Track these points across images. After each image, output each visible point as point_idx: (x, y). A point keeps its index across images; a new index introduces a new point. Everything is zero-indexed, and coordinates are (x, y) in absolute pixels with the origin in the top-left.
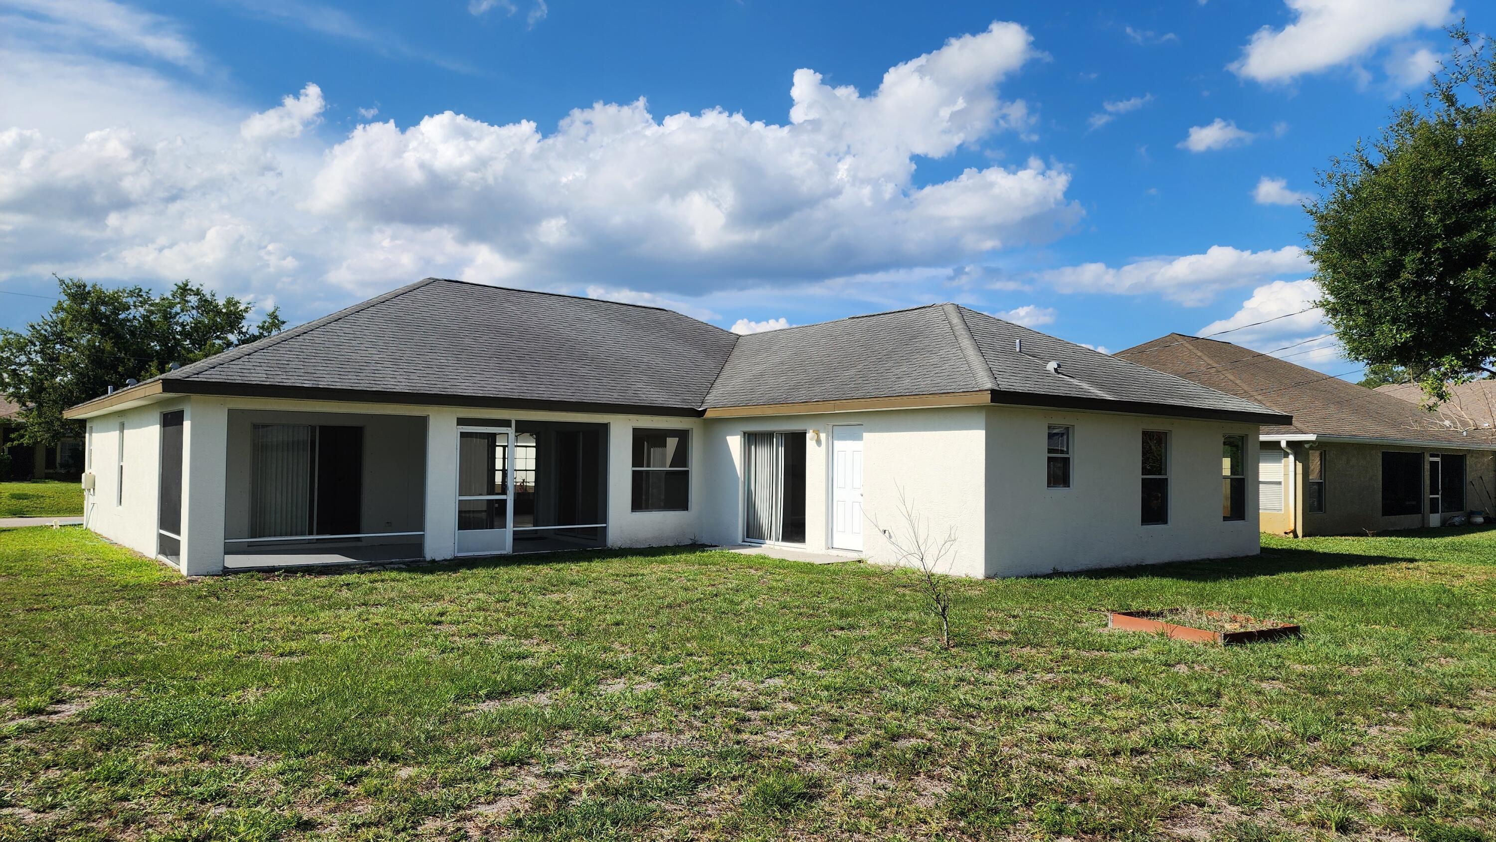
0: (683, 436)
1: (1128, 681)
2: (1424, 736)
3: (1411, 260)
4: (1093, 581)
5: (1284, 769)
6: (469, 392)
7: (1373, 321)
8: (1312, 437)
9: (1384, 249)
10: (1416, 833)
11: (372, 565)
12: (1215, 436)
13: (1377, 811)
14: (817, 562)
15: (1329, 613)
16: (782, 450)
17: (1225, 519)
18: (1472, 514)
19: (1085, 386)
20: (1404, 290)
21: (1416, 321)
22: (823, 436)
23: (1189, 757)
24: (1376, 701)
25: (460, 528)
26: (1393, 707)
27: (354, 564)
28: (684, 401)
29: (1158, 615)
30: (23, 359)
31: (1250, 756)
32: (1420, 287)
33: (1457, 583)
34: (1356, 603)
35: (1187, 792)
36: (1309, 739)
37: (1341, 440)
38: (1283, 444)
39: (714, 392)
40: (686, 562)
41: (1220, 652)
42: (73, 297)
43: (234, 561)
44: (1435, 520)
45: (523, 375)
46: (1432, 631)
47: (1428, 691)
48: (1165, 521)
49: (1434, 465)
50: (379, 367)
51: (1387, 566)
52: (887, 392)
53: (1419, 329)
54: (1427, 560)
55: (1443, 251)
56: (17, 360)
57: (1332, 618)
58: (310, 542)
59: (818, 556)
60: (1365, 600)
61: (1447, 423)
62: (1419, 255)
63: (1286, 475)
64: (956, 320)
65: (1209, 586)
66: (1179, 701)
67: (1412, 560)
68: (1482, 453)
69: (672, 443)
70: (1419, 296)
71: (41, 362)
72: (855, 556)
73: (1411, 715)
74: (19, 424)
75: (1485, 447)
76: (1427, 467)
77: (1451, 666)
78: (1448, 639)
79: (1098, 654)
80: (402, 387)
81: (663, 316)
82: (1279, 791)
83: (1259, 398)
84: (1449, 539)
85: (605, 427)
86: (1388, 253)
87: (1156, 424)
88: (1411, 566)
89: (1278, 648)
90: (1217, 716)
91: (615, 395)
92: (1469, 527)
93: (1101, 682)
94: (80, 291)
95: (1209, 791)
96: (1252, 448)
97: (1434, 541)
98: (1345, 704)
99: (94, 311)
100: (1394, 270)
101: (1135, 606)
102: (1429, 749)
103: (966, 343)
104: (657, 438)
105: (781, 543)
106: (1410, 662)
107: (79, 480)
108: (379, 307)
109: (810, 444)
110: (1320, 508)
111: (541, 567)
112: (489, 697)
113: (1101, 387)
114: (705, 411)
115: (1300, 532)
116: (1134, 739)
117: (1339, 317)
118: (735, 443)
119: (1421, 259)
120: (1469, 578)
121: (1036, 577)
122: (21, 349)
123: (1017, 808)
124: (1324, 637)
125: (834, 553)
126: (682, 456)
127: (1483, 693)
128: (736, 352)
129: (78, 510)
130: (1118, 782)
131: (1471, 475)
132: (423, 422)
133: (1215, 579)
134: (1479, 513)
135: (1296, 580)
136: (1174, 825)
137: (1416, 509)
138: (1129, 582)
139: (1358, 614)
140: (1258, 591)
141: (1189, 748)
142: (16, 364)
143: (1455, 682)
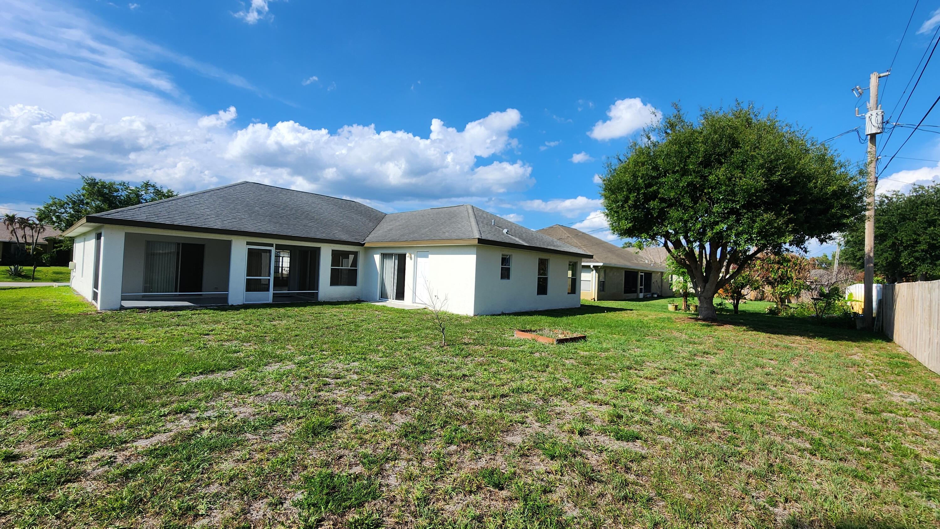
0: (356, 254)
1: (513, 361)
2: (622, 384)
3: (633, 196)
4: (515, 317)
5: (564, 402)
6: (252, 231)
7: (619, 219)
8: (601, 264)
9: (623, 192)
10: (612, 434)
11: (200, 307)
12: (566, 261)
13: (598, 423)
14: (406, 308)
15: (599, 330)
16: (397, 262)
17: (568, 293)
18: (653, 294)
19: (517, 239)
20: (630, 207)
21: (635, 219)
22: (413, 256)
23: (525, 398)
24: (607, 368)
25: (247, 290)
26: (614, 371)
27: (191, 306)
28: (356, 239)
29: (534, 331)
30: (63, 210)
31: (551, 396)
32: (635, 206)
33: (646, 319)
34: (609, 326)
35: (518, 417)
36: (578, 387)
37: (611, 266)
38: (592, 267)
39: (370, 236)
40: (349, 308)
41: (555, 347)
42: (89, 185)
43: (126, 304)
44: (641, 295)
45: (281, 224)
46: (634, 338)
47: (628, 364)
48: (546, 294)
49: (641, 276)
50: (209, 217)
51: (623, 312)
52: (438, 238)
53: (635, 223)
54: (637, 310)
55: (644, 193)
56: (60, 211)
57: (600, 332)
58: (175, 295)
59: (407, 306)
60: (612, 325)
61: (647, 261)
62: (636, 194)
63: (592, 278)
64: (470, 211)
65: (559, 319)
66: (530, 370)
67: (631, 310)
68: (658, 272)
69: (351, 257)
70: (634, 210)
71: (73, 212)
72: (424, 306)
73: (620, 374)
74: (60, 240)
75: (658, 270)
76: (639, 277)
77: (638, 352)
78: (639, 341)
79: (506, 348)
80: (218, 226)
81: (353, 204)
82: (559, 414)
83: (585, 249)
84: (645, 302)
85: (319, 248)
86: (625, 193)
87: (544, 256)
88: (631, 312)
89: (577, 345)
90: (544, 377)
91: (324, 235)
92: (652, 298)
93: (502, 361)
94: (93, 182)
95: (529, 416)
96: (579, 267)
97: (640, 303)
98: (596, 370)
99: (99, 191)
100: (627, 200)
101: (528, 327)
102: (624, 390)
103: (473, 220)
104: (346, 254)
105: (395, 300)
106: (624, 351)
107: (68, 266)
108: (216, 191)
109: (408, 259)
110: (603, 290)
111: (280, 309)
112: (201, 373)
113: (524, 240)
114: (364, 244)
115: (596, 299)
116: (506, 390)
117: (609, 218)
118: (377, 258)
119: (636, 196)
120: (650, 317)
121: (494, 315)
122: (62, 206)
123: (436, 429)
124: (595, 340)
125: (415, 305)
126: (355, 263)
127: (648, 364)
128: (384, 220)
129: (68, 280)
130: (490, 412)
131: (653, 280)
132: (229, 243)
133: (561, 316)
134: (655, 294)
135: (590, 317)
136: (507, 435)
137: (635, 292)
138: (528, 317)
139: (609, 330)
140: (575, 321)
141: (527, 393)
142: (58, 212)
143: (639, 359)
